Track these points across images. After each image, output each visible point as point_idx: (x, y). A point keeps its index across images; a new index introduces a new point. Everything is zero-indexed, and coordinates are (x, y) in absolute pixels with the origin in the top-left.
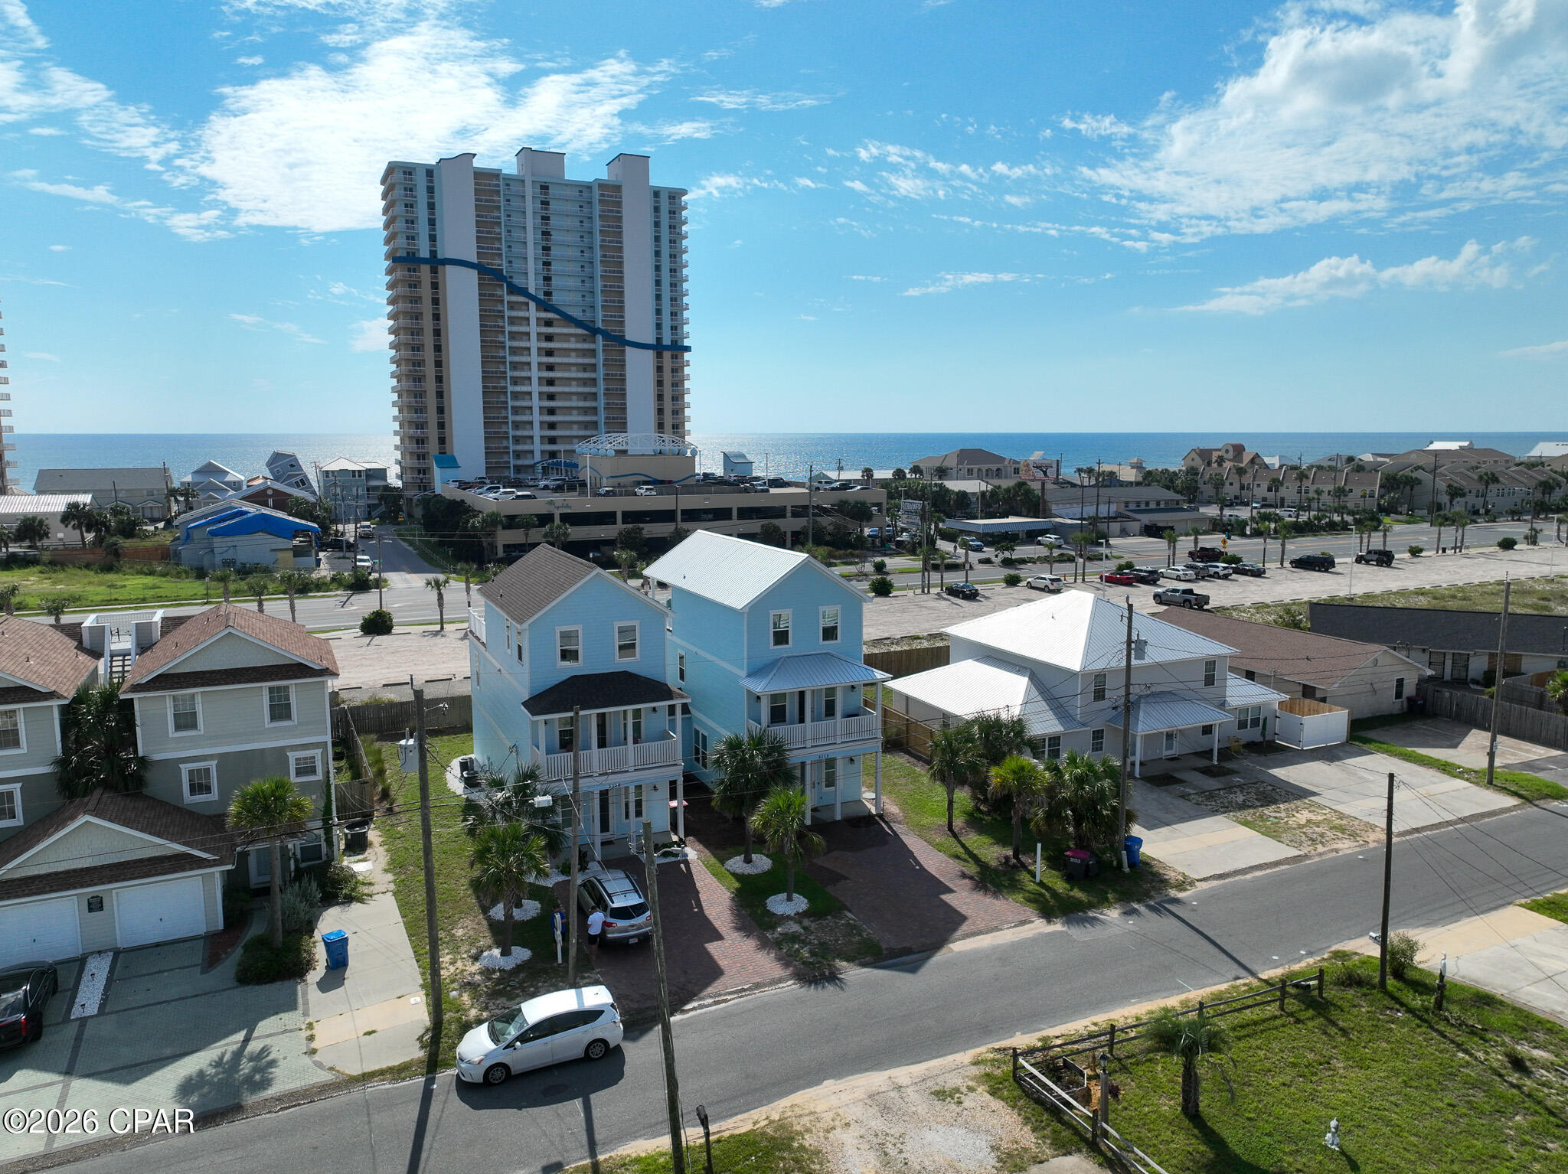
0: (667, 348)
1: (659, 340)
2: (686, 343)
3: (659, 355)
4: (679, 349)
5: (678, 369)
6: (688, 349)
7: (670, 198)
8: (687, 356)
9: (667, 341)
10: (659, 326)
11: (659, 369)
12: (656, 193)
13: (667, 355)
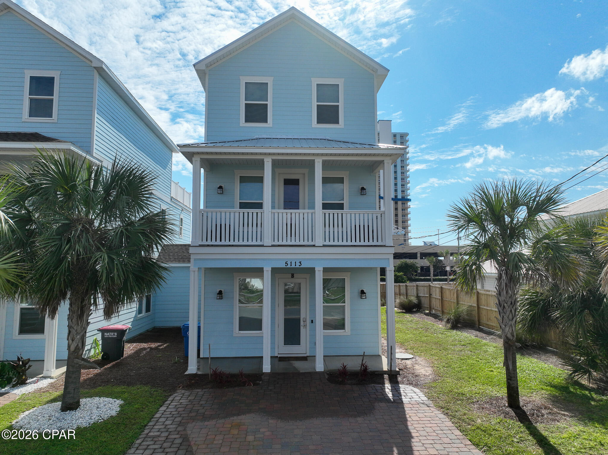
0: (400, 200)
1: (396, 196)
2: (408, 197)
3: (396, 203)
4: (405, 200)
5: (405, 209)
6: (409, 200)
7: (401, 137)
8: (409, 203)
9: (399, 197)
10: (396, 191)
11: (396, 209)
12: (395, 136)
13: (400, 203)
